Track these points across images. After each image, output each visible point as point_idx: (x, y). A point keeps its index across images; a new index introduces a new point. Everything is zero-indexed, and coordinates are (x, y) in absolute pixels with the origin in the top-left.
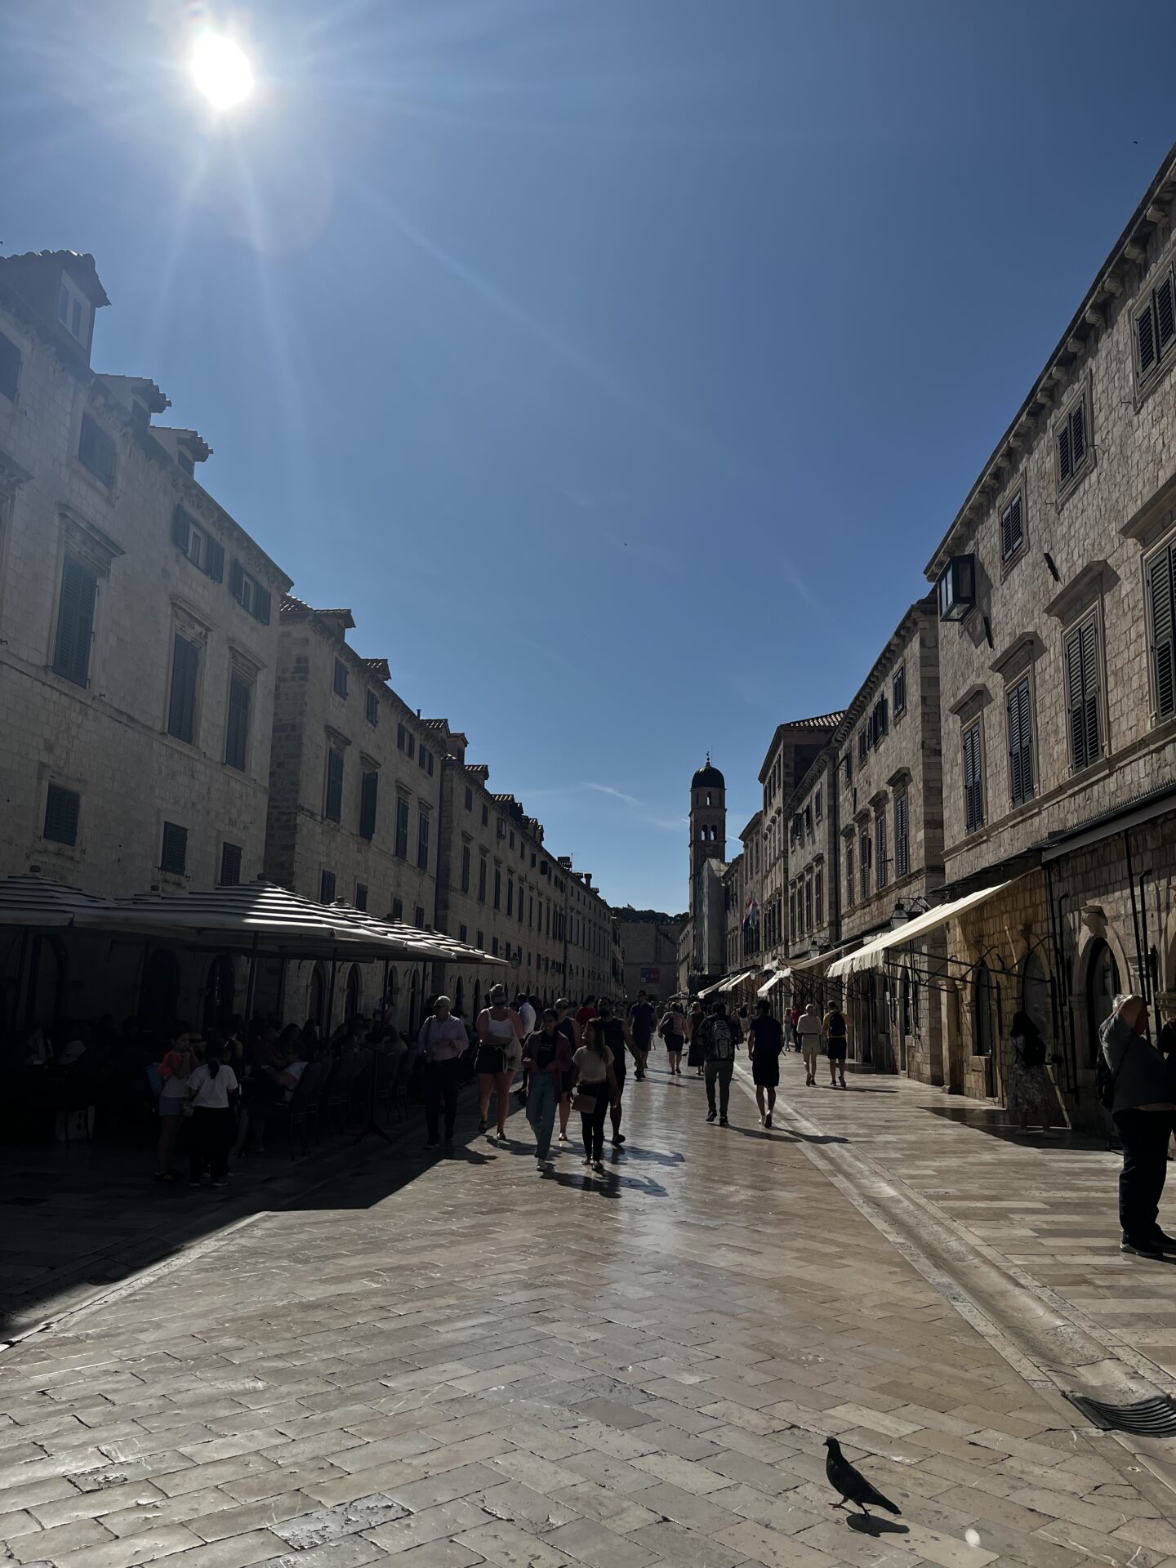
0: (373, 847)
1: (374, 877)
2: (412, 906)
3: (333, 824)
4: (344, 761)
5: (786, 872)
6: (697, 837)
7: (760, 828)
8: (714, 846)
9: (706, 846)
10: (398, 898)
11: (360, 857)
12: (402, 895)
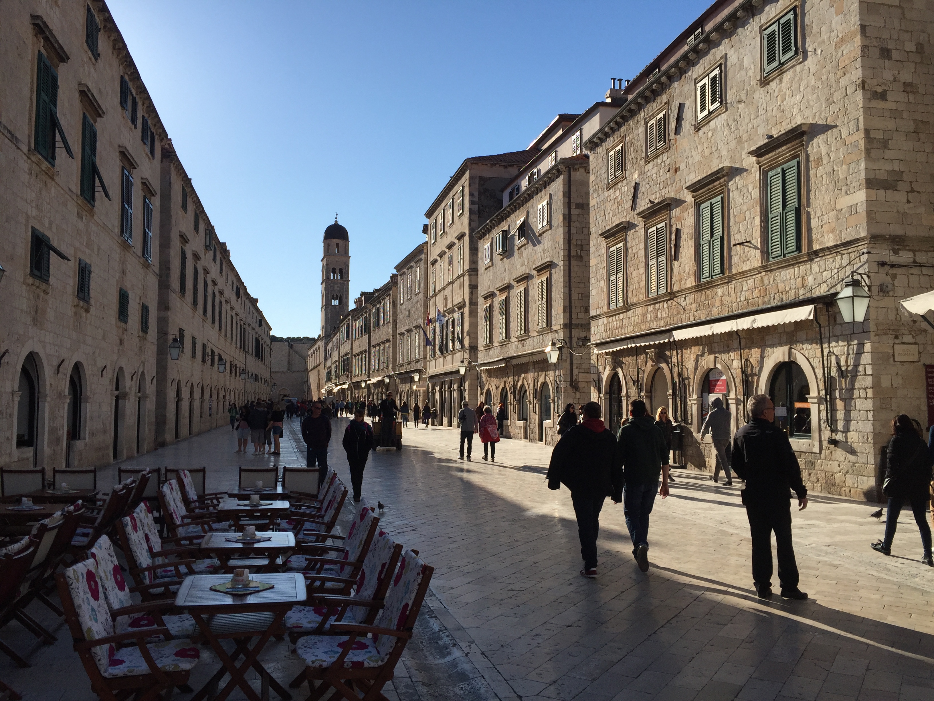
0: (95, 217)
1: (98, 255)
2: (138, 301)
3: (45, 165)
4: (59, 84)
5: (474, 288)
6: (328, 277)
7: (423, 256)
8: (340, 283)
9: (335, 283)
10: (124, 288)
11: (81, 225)
12: (128, 285)
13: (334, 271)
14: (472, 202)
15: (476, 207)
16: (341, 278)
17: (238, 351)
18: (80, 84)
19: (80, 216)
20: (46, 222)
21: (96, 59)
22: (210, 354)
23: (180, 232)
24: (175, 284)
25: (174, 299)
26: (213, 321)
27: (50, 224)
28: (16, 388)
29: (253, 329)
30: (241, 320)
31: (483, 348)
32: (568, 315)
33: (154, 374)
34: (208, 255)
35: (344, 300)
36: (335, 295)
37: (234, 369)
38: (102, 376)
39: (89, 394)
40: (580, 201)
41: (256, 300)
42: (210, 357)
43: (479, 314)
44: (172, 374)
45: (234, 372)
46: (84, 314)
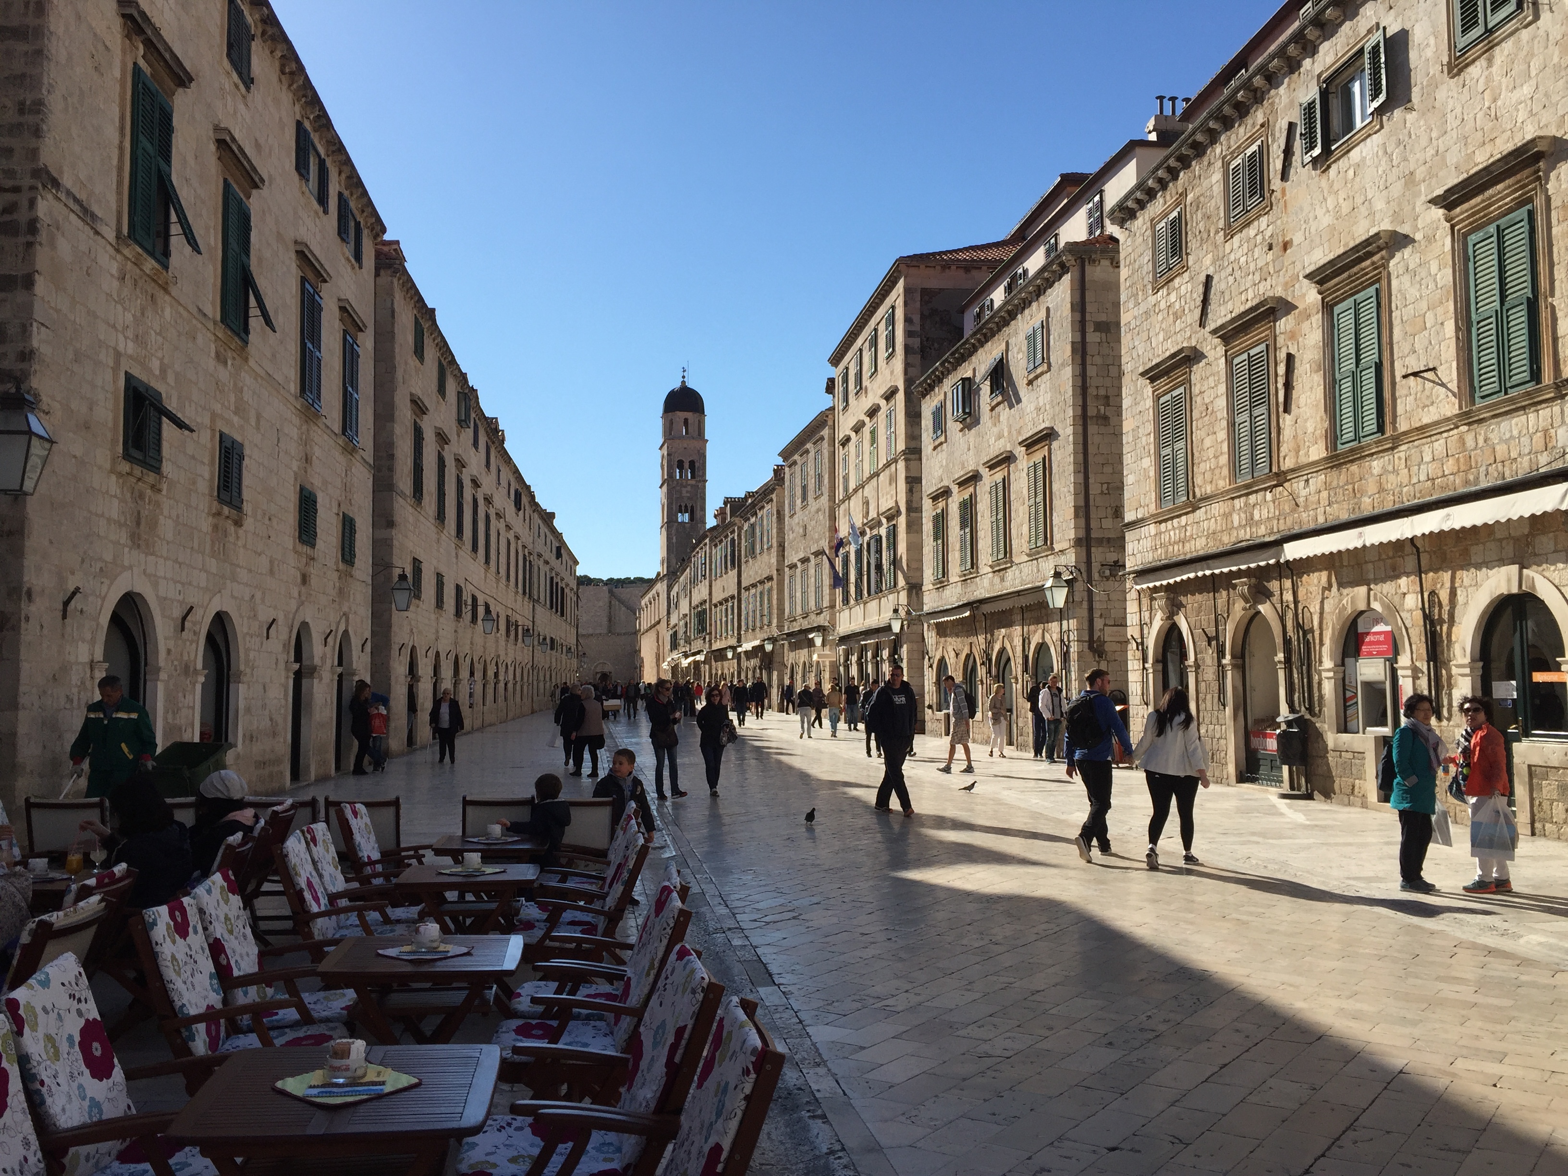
0: (252, 363)
1: (258, 429)
2: (335, 510)
3: (150, 264)
4: (175, 122)
5: (914, 481)
6: (671, 475)
7: (825, 432)
8: (692, 486)
9: (682, 486)
10: (308, 486)
11: (223, 374)
12: (316, 482)
13: (680, 465)
14: (908, 334)
15: (916, 342)
16: (693, 477)
17: (520, 597)
18: (217, 128)
19: (220, 359)
20: (155, 365)
21: (248, 88)
22: (470, 602)
23: (412, 394)
24: (404, 482)
25: (403, 509)
26: (475, 548)
27: (163, 370)
28: (99, 655)
29: (547, 563)
30: (524, 547)
31: (931, 587)
32: (1082, 522)
33: (368, 634)
34: (463, 435)
35: (698, 514)
36: (683, 505)
37: (512, 629)
38: (268, 638)
39: (242, 667)
40: (1103, 318)
41: (552, 515)
42: (469, 608)
43: (925, 528)
44: (401, 634)
45: (513, 633)
46: (232, 529)
